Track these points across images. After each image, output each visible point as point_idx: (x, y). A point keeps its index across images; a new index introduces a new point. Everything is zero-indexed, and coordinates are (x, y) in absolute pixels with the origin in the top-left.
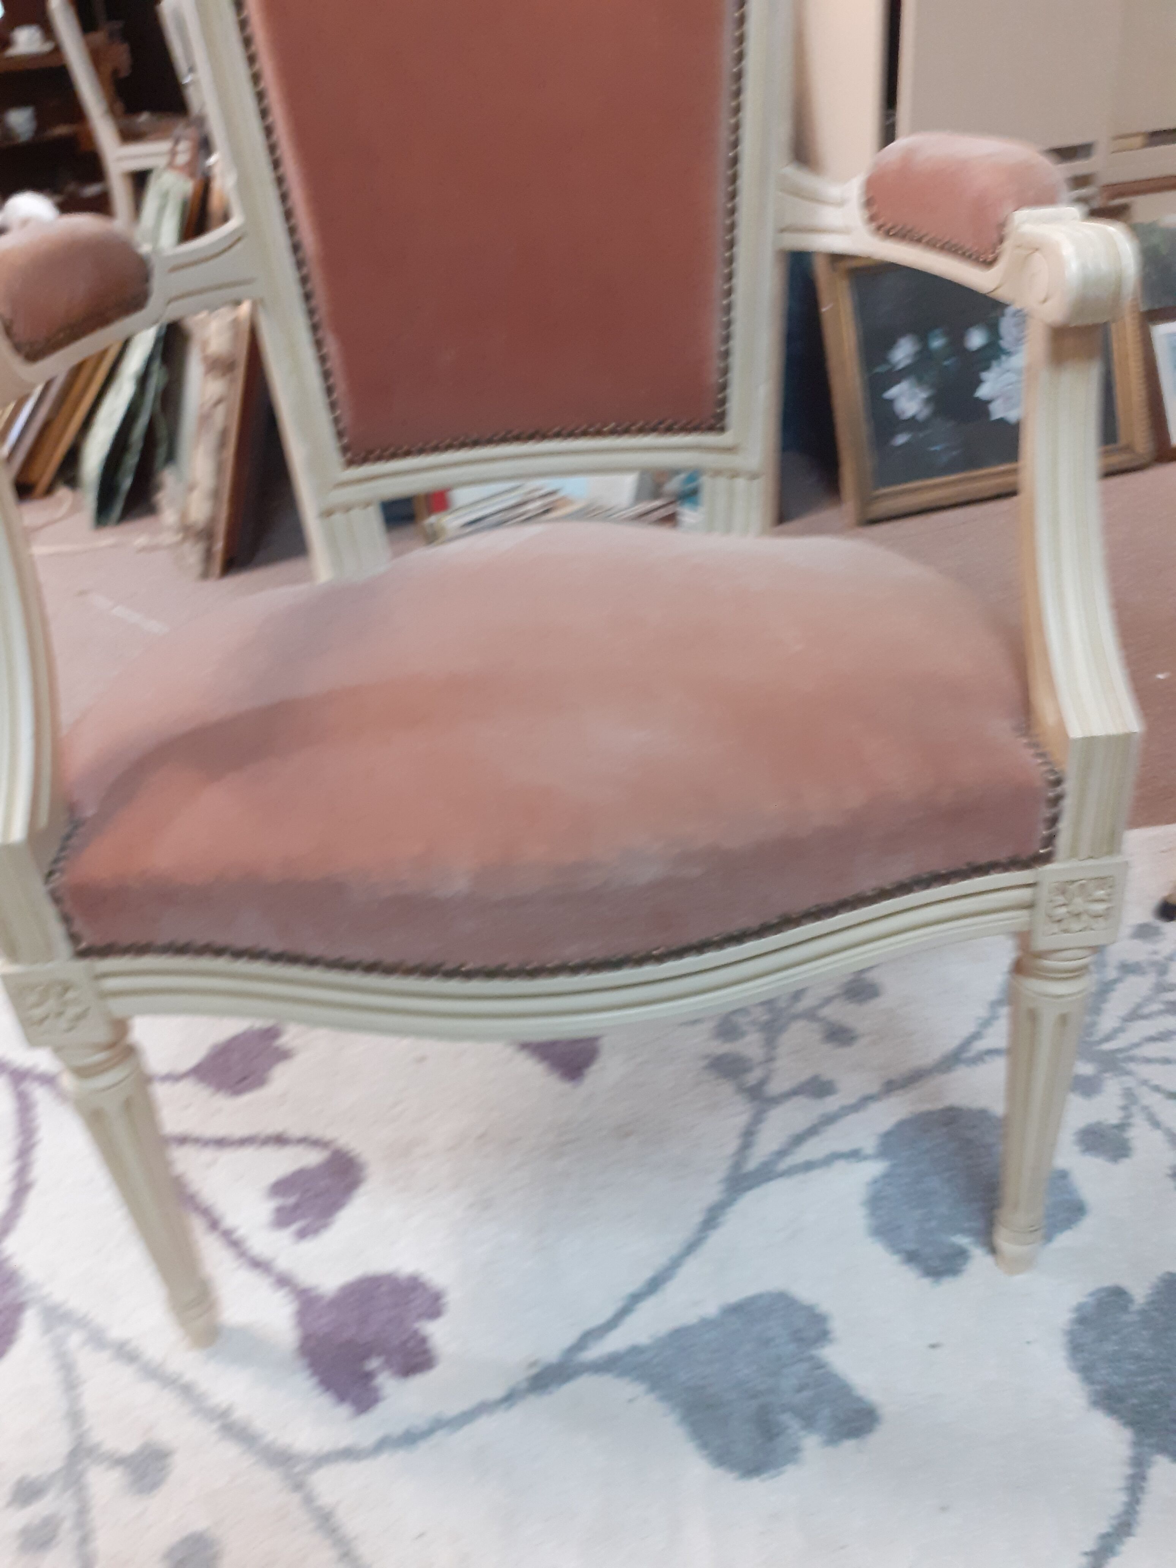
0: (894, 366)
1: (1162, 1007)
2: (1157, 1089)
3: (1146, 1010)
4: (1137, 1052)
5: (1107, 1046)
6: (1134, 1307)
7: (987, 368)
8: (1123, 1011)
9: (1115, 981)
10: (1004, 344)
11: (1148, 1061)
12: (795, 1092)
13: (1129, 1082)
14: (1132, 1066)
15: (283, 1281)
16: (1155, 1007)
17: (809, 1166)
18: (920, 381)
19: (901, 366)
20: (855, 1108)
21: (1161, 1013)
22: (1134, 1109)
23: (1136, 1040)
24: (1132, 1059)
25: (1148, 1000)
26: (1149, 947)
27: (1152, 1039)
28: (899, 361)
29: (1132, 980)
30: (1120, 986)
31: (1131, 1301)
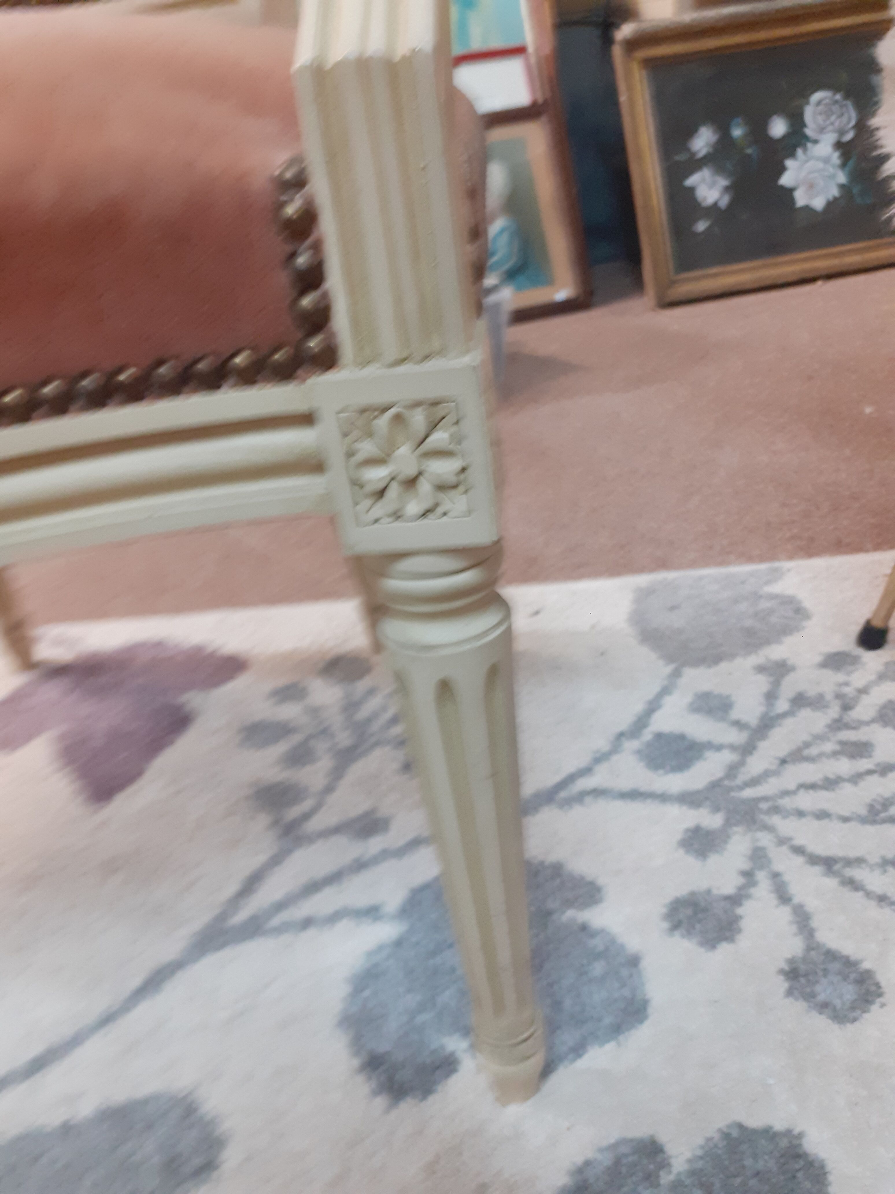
0: (693, 154)
1: (838, 748)
2: (799, 850)
3: (813, 751)
4: (786, 802)
5: (749, 793)
6: (666, 1178)
7: (792, 154)
8: (783, 751)
9: (784, 715)
10: (809, 131)
11: (800, 814)
12: (336, 830)
13: (765, 839)
14: (776, 820)
16: (829, 747)
17: (307, 923)
18: (720, 170)
19: (701, 154)
20: (401, 852)
21: (835, 754)
22: (761, 876)
23: (792, 786)
24: (776, 810)
25: (819, 738)
26: (840, 677)
27: (812, 787)
28: (698, 151)
29: (805, 713)
30: (789, 722)
31: (665, 1165)
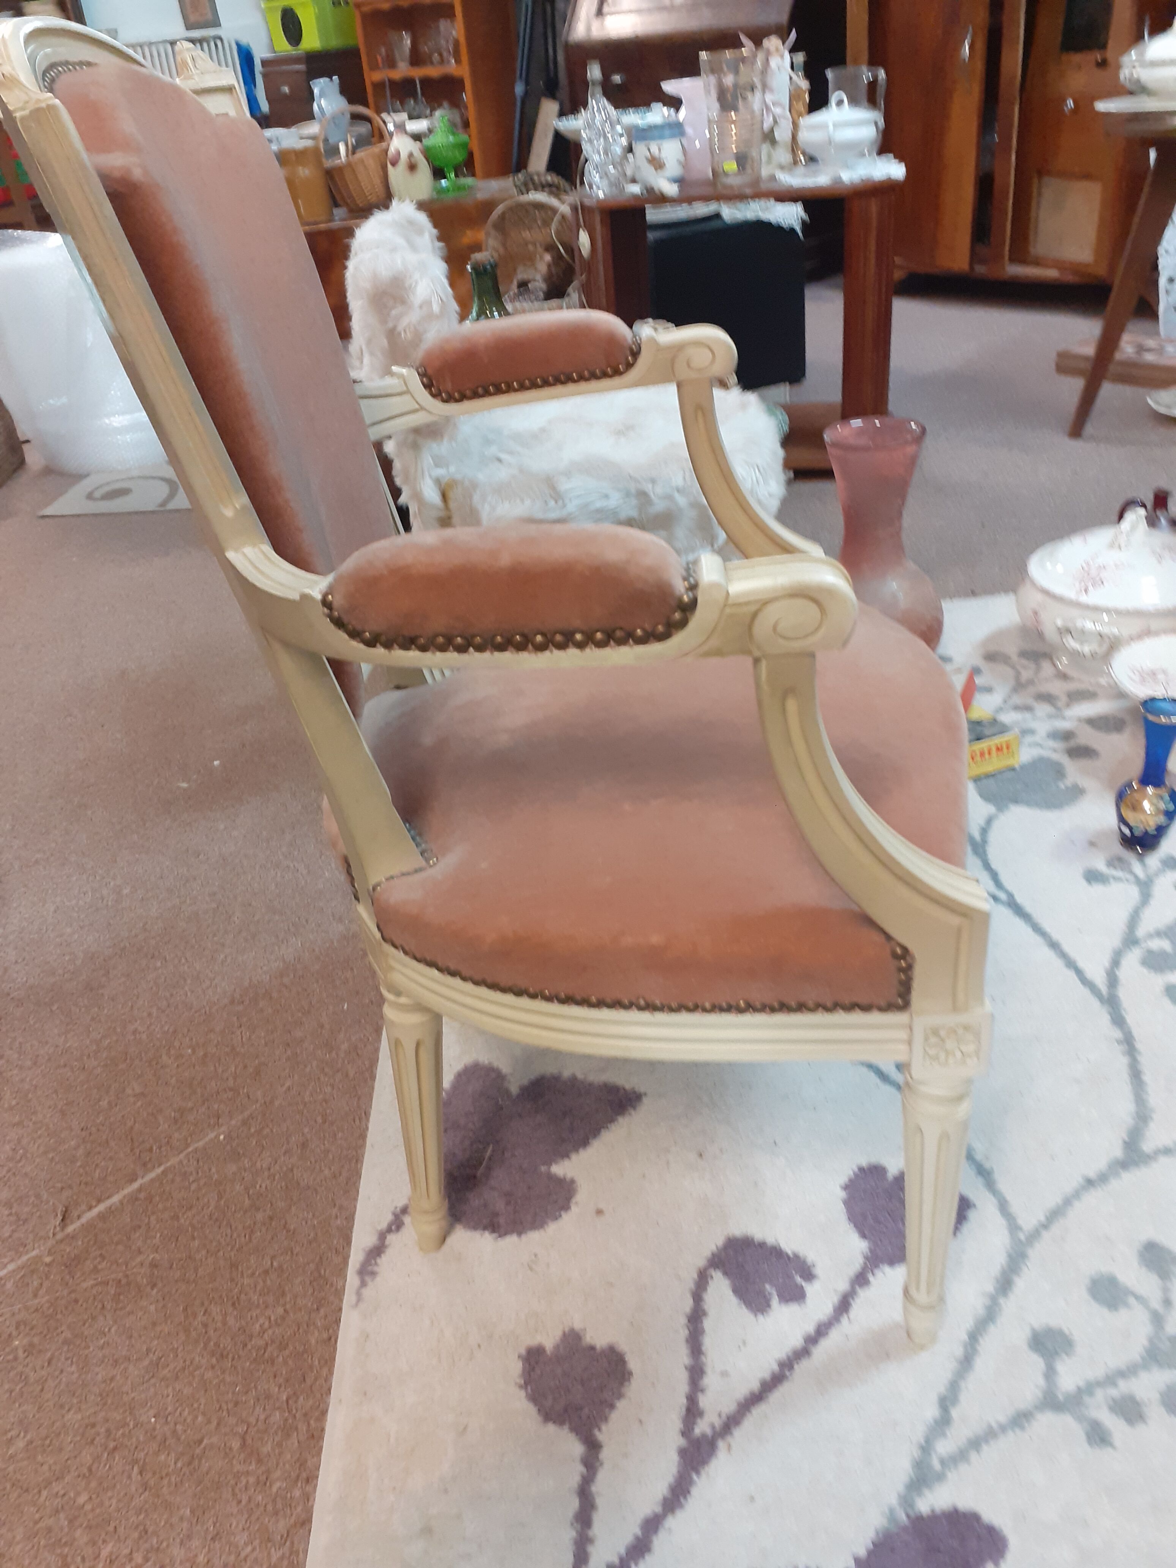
15: (861, 1279)
